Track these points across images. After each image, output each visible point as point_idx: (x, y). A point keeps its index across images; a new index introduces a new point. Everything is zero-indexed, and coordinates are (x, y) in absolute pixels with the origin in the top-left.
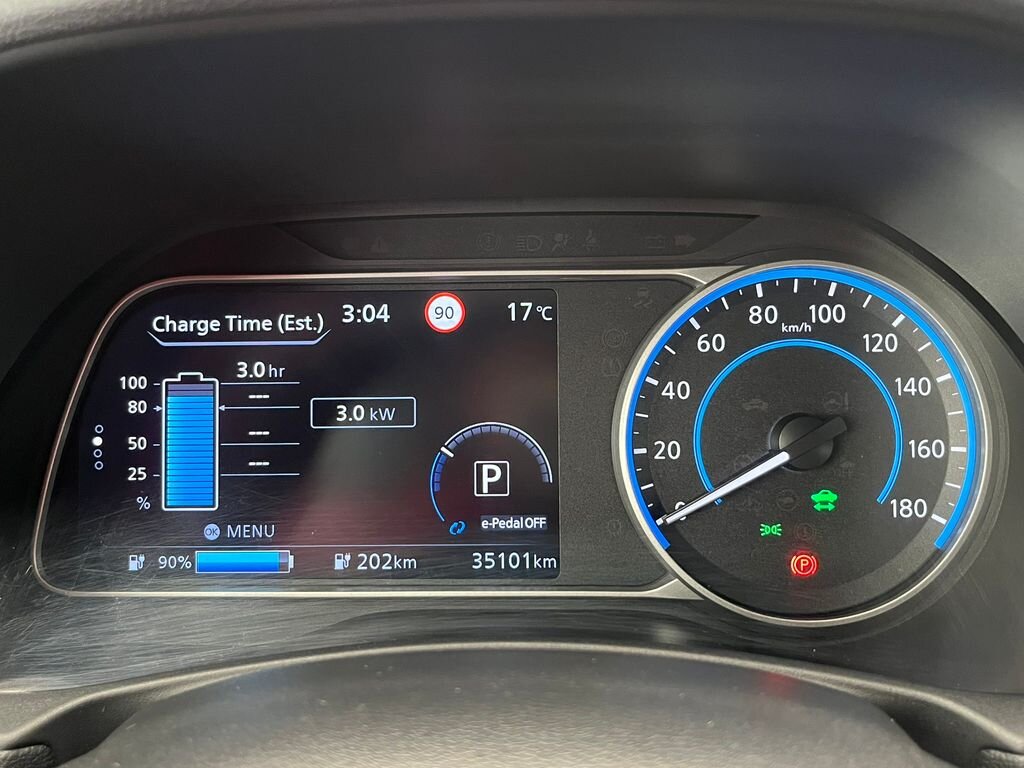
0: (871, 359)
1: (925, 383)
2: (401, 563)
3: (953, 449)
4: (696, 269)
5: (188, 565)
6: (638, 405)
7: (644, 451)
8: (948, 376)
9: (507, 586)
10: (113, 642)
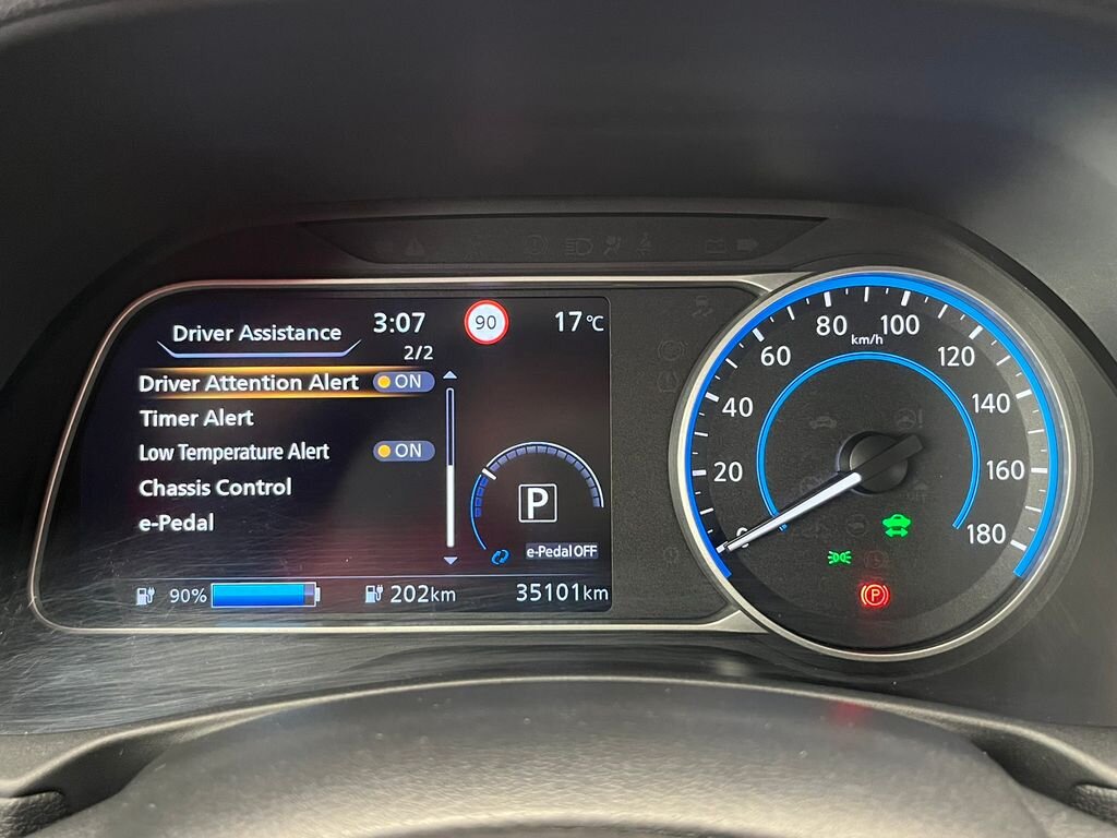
0: (945, 373)
1: (1003, 399)
2: (439, 596)
3: (1034, 470)
4: (760, 275)
5: (203, 599)
6: (697, 423)
7: (703, 473)
8: (1028, 392)
9: (555, 621)
10: (128, 680)
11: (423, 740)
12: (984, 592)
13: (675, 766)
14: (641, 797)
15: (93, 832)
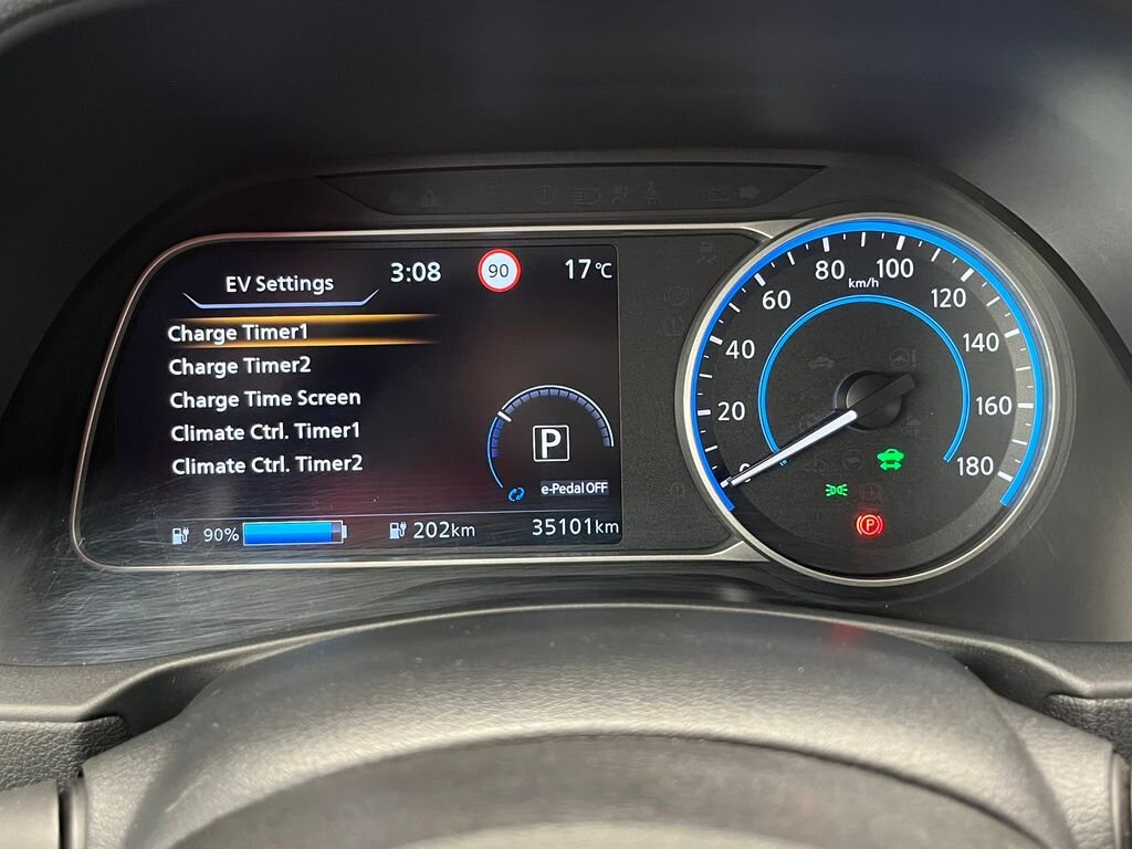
0: (938, 314)
1: (993, 338)
2: (459, 531)
3: (1020, 405)
4: (757, 223)
5: (235, 537)
6: (702, 366)
7: (708, 412)
8: (1016, 332)
9: (568, 553)
10: (175, 614)
11: (458, 663)
12: (971, 522)
13: (687, 682)
14: (657, 708)
15: (162, 749)
